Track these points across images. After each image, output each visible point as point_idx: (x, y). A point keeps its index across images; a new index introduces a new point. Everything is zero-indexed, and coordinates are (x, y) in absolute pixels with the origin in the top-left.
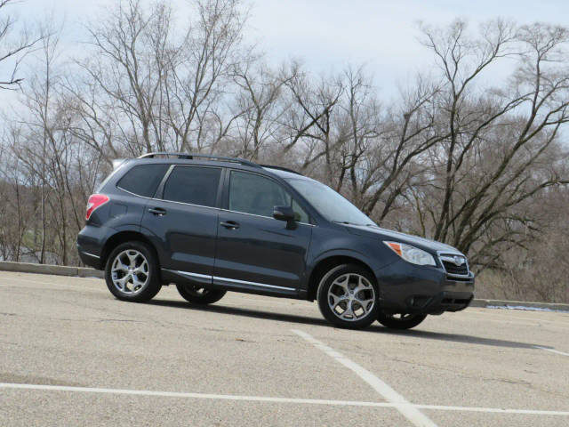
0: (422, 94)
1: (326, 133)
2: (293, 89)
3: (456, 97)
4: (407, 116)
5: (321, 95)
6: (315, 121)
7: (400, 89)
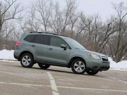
0: (112, 20)
1: (89, 29)
2: (81, 19)
3: (121, 21)
4: (109, 25)
5: (88, 20)
6: (86, 26)
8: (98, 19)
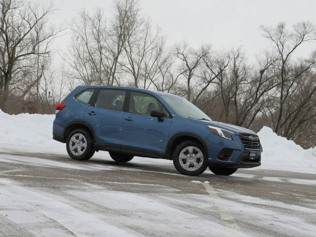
1: (221, 81)
3: (284, 62)
4: (262, 72)
6: (216, 76)
7: (258, 59)
8: (239, 61)
